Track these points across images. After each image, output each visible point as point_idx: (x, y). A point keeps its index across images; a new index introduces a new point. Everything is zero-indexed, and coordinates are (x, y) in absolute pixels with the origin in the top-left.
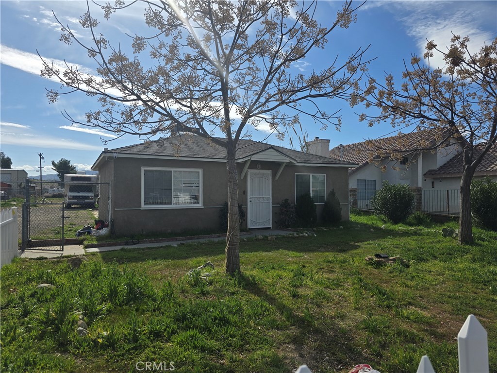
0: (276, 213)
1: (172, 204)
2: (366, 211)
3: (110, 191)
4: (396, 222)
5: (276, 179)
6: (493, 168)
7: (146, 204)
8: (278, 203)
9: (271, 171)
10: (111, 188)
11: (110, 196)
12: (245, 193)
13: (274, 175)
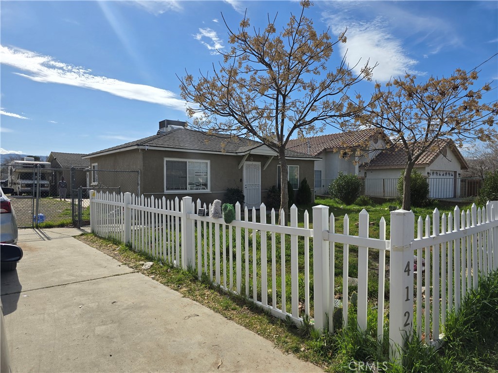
0: (264, 197)
1: (188, 189)
2: (322, 196)
3: (139, 178)
4: (348, 204)
5: (264, 169)
6: (423, 161)
7: (167, 189)
8: (266, 189)
9: (260, 163)
10: (139, 176)
11: (139, 183)
12: (241, 180)
13: (263, 166)
